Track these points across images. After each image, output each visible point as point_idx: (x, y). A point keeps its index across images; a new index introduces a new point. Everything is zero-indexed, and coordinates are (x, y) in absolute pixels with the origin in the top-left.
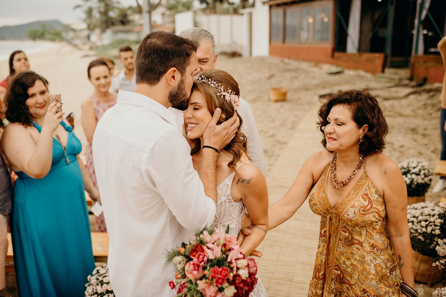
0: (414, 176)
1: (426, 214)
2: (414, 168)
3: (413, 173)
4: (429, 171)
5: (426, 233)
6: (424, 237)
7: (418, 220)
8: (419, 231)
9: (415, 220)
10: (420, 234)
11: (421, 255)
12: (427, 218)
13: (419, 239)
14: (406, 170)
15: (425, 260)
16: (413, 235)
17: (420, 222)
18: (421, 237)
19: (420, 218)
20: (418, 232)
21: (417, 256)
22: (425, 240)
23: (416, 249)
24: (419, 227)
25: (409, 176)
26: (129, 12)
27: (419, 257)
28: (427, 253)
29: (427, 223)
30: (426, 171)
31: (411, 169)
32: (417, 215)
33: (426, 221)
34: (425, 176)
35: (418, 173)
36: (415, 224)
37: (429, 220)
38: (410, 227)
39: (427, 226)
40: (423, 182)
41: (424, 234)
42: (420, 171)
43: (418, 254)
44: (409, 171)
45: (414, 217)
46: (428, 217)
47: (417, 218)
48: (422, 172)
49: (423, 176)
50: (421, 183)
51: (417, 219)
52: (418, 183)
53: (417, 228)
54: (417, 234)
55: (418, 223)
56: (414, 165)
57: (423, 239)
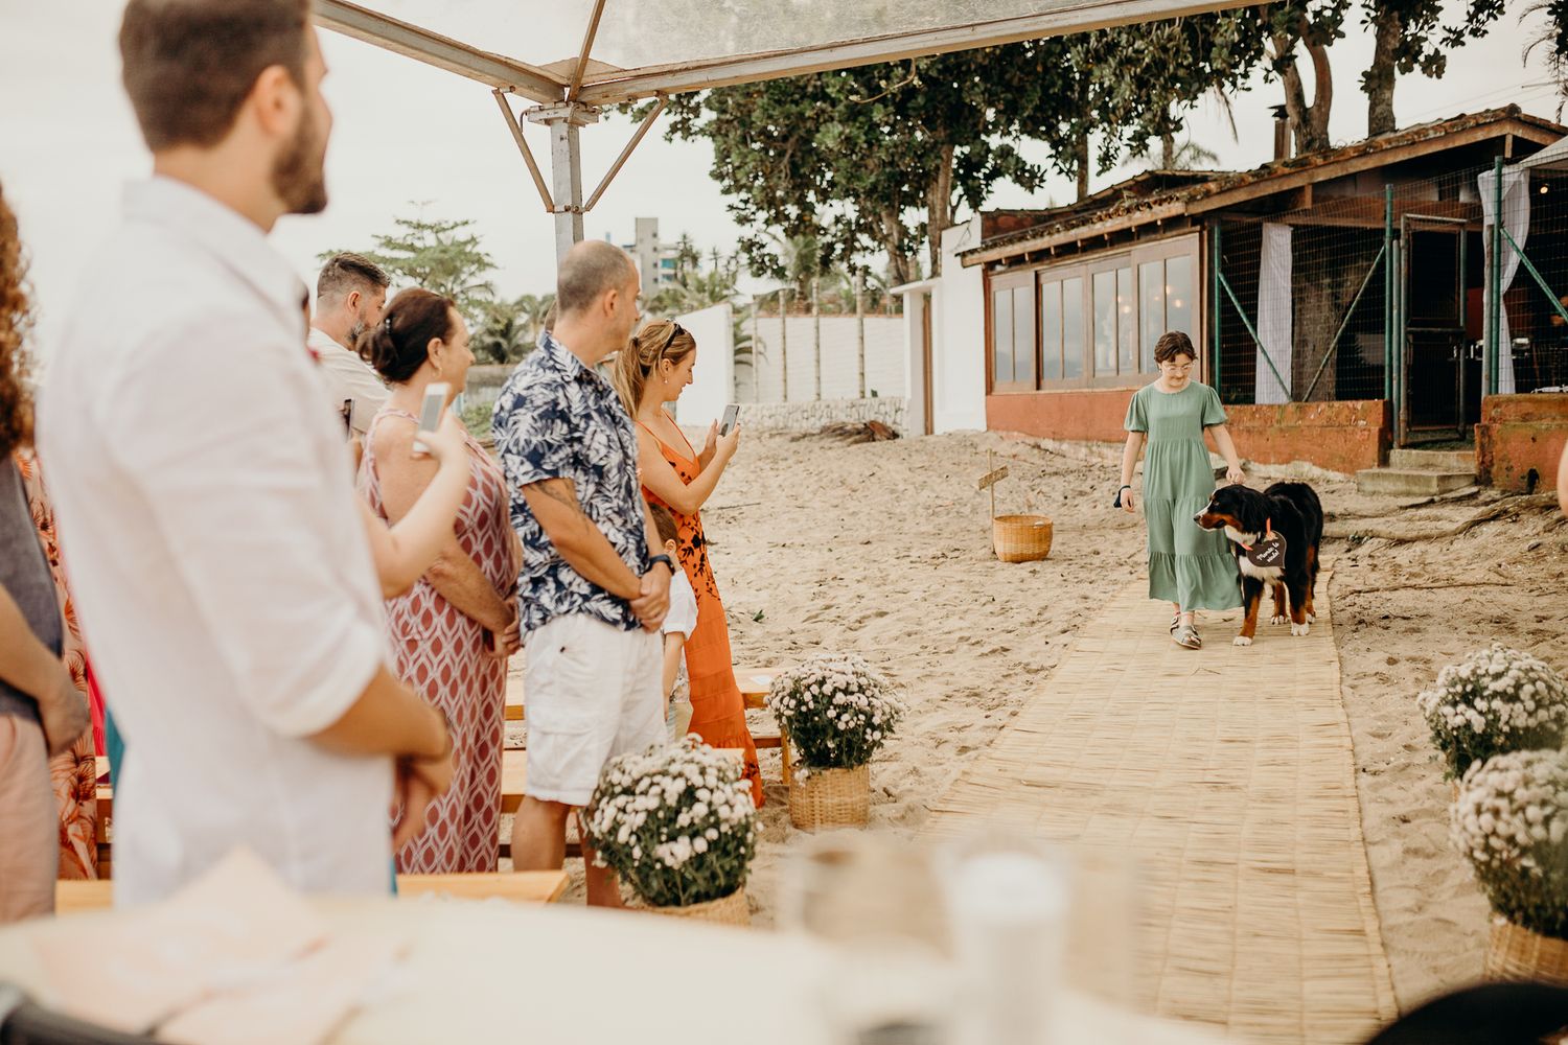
0: (1497, 704)
1: (1542, 782)
2: (1497, 676)
3: (1495, 694)
4: (1550, 688)
5: (1547, 842)
6: (1541, 860)
7: (1515, 806)
8: (1521, 838)
9: (1503, 803)
10: (1524, 851)
11: (1539, 938)
12: (1547, 792)
13: (1525, 870)
14: (1469, 688)
15: (1554, 955)
16: (1501, 860)
17: (1522, 809)
18: (1528, 862)
19: (1521, 795)
20: (1515, 845)
21: (1523, 945)
22: (1546, 873)
23: (1518, 915)
24: (1516, 827)
25: (1480, 704)
26: (522, 319)
27: (1533, 945)
28: (1558, 927)
29: (1548, 810)
30: (1540, 685)
31: (1486, 681)
32: (1507, 788)
33: (1544, 803)
34: (1539, 705)
35: (1510, 690)
36: (1505, 815)
37: (1555, 801)
38: (1487, 829)
39: (1547, 821)
40: (1532, 722)
41: (1539, 850)
42: (1518, 686)
43: (1525, 937)
44: (1477, 692)
45: (1500, 794)
46: (1550, 788)
47: (1510, 795)
48: (1528, 689)
49: (1531, 705)
50: (1527, 729)
51: (1511, 801)
52: (1514, 729)
53: (1512, 830)
54: (1515, 852)
55: (1514, 813)
56: (1494, 668)
57: (1537, 871)
